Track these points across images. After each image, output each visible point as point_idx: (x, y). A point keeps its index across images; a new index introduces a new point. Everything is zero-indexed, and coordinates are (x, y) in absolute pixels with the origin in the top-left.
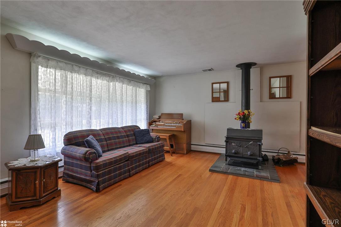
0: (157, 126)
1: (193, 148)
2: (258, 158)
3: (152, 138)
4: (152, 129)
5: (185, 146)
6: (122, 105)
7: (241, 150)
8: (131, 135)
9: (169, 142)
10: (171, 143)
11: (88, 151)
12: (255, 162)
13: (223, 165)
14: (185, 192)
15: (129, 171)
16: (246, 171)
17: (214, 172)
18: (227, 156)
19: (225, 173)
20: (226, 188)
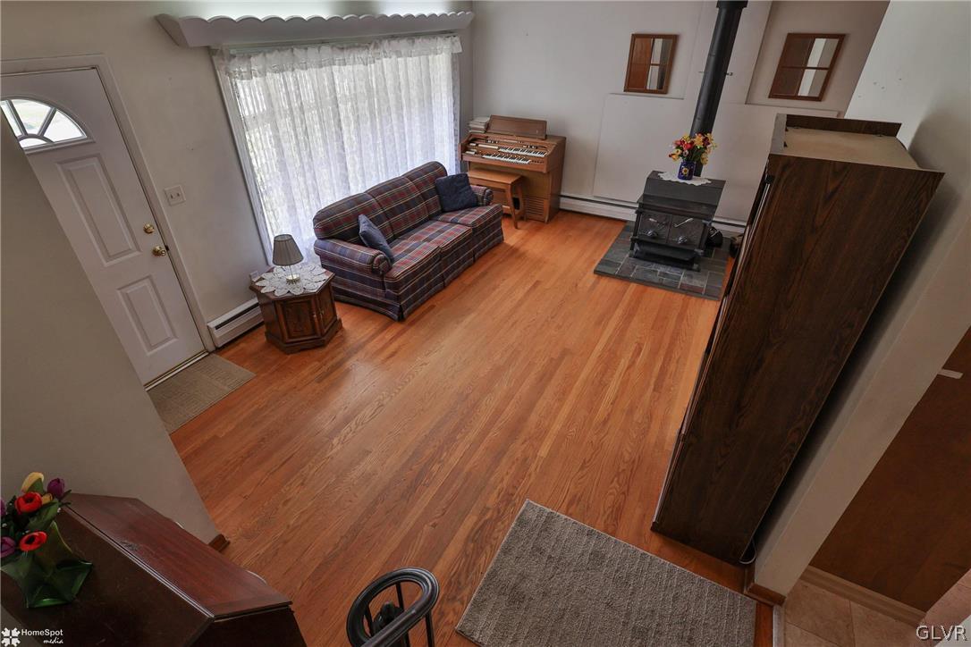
0: (480, 153)
1: (565, 204)
2: (696, 250)
3: (476, 196)
4: (470, 162)
5: (546, 204)
6: (400, 116)
7: (664, 232)
8: (430, 194)
9: (512, 194)
10: (514, 196)
11: (374, 257)
12: (686, 258)
13: (624, 258)
14: (547, 321)
15: (442, 278)
16: (665, 275)
17: (602, 276)
18: (634, 241)
19: (623, 278)
20: (619, 312)
